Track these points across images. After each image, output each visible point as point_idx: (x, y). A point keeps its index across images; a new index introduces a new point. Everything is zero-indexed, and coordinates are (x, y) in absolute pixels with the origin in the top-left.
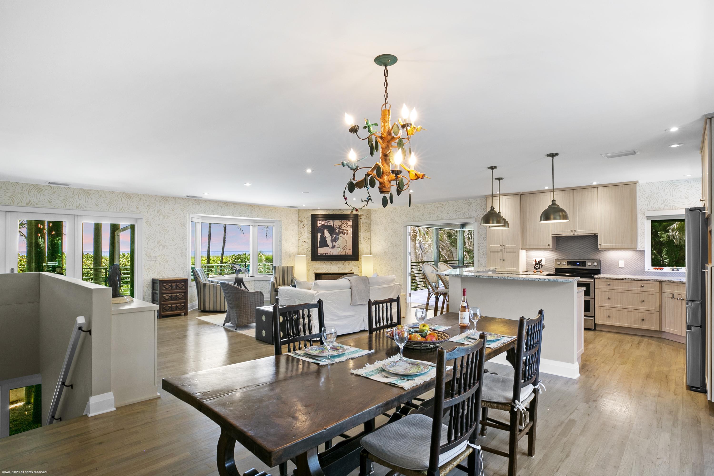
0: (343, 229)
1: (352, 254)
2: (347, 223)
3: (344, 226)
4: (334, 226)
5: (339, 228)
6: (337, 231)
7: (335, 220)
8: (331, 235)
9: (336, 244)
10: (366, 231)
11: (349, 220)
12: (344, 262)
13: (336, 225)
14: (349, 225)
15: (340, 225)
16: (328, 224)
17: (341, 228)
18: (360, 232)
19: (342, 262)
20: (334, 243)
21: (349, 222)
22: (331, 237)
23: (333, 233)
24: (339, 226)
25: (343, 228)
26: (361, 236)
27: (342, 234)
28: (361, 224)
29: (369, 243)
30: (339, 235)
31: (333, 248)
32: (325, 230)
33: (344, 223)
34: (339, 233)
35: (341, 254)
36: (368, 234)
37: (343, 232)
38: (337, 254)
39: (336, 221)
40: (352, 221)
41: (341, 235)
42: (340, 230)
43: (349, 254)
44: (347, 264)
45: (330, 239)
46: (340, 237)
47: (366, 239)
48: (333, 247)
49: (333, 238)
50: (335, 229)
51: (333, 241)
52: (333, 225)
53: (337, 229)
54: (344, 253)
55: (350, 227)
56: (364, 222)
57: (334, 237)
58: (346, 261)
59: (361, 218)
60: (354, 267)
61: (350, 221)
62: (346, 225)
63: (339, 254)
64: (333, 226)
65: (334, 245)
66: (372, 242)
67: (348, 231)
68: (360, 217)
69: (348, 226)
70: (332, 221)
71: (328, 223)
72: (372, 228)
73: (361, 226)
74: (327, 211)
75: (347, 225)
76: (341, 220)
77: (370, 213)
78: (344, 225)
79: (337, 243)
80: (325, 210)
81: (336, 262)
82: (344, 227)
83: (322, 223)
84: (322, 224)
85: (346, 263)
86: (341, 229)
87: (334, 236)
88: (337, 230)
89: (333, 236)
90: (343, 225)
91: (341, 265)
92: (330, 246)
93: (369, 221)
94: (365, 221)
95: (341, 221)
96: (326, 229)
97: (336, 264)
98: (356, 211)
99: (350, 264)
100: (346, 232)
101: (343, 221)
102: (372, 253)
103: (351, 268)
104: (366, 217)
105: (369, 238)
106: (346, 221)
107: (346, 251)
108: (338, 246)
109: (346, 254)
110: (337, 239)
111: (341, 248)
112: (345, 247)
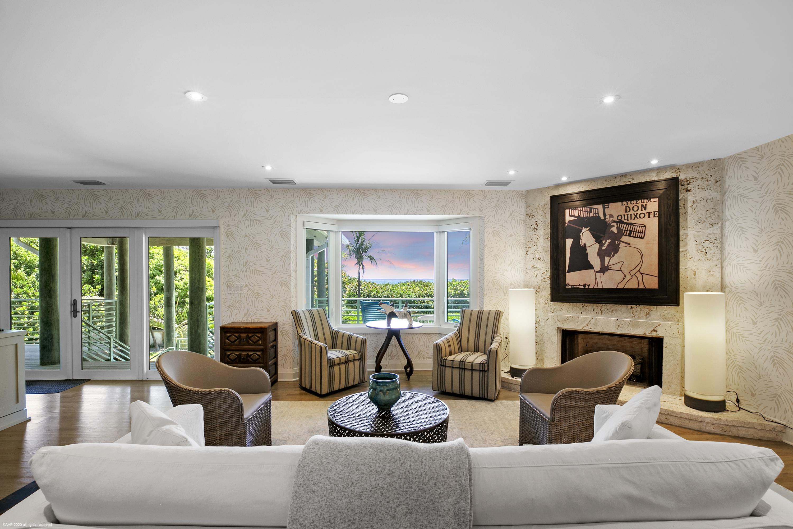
0: (632, 224)
1: (656, 287)
2: (642, 206)
3: (636, 216)
4: (607, 217)
5: (621, 222)
6: (614, 230)
7: (609, 202)
8: (598, 240)
9: (611, 263)
10: (707, 224)
11: (649, 198)
12: (634, 306)
13: (611, 216)
14: (648, 210)
15: (622, 212)
16: (592, 215)
17: (626, 221)
18: (685, 228)
19: (629, 306)
20: (607, 259)
21: (648, 203)
22: (598, 245)
23: (604, 235)
24: (620, 218)
25: (630, 221)
26: (688, 238)
27: (630, 235)
28: (689, 204)
29: (718, 256)
30: (619, 240)
31: (604, 273)
32: (584, 230)
33: (636, 208)
34: (621, 233)
35: (625, 288)
36: (715, 230)
37: (631, 231)
38: (615, 287)
39: (611, 204)
40: (657, 199)
41: (624, 238)
42: (624, 227)
43: (647, 287)
44: (643, 314)
45: (597, 249)
46: (622, 245)
47: (706, 244)
48: (604, 269)
49: (604, 248)
50: (609, 224)
51: (601, 254)
52: (605, 215)
53: (614, 224)
54: (633, 285)
55: (652, 216)
56: (698, 198)
57: (606, 245)
58: (641, 306)
59: (689, 187)
60: (662, 323)
61: (652, 200)
62: (639, 212)
63: (620, 287)
64: (602, 218)
65: (606, 264)
66: (726, 252)
67: (645, 226)
68: (686, 186)
69: (647, 215)
70: (600, 207)
71: (591, 212)
72: (728, 213)
73: (690, 210)
74: (589, 183)
75: (644, 211)
76: (626, 200)
77: (723, 169)
78: (635, 213)
79: (614, 260)
80: (585, 183)
81: (611, 305)
82: (633, 216)
83: (577, 213)
84: (577, 215)
85: (641, 310)
86: (625, 223)
87: (607, 243)
88: (614, 226)
89: (604, 242)
90: (632, 212)
91: (625, 315)
92: (597, 266)
93: (717, 195)
94: (704, 194)
95: (625, 203)
96: (586, 228)
97: (612, 312)
98: (673, 171)
99: (652, 313)
100: (639, 229)
101: (632, 202)
102: (728, 285)
103: (653, 323)
104: (707, 183)
105: (716, 242)
106: (640, 201)
107: (640, 278)
108: (617, 267)
109: (641, 287)
110: (614, 249)
111: (626, 272)
112: (638, 268)
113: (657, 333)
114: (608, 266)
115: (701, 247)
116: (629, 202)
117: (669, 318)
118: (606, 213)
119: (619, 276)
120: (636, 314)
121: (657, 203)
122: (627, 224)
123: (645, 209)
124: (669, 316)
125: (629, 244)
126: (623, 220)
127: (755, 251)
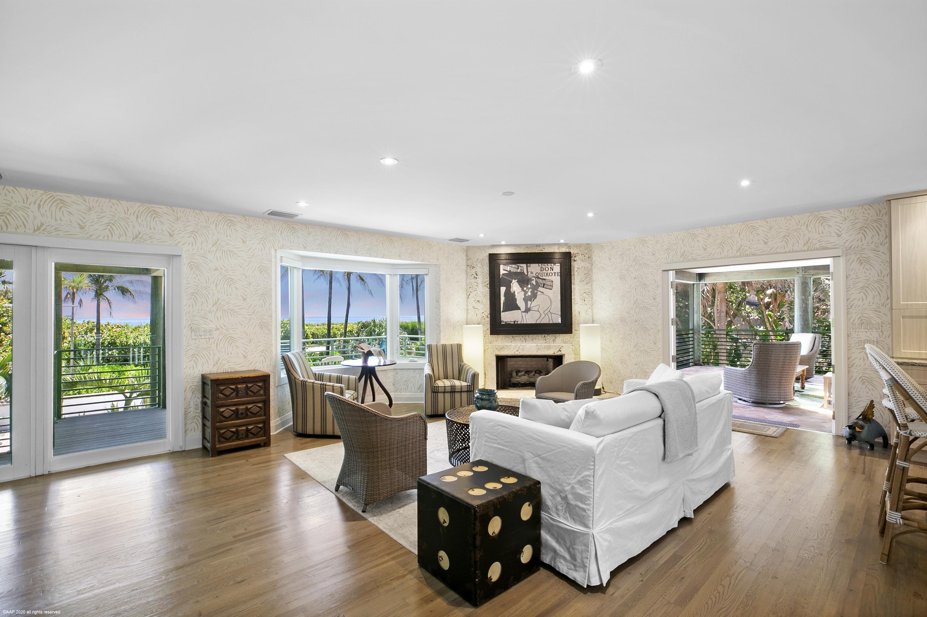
0: (545, 279)
1: (560, 322)
2: (551, 268)
3: (547, 274)
4: (529, 273)
6: (534, 282)
7: (530, 263)
9: (532, 306)
10: (585, 282)
11: (555, 264)
12: (546, 335)
13: (532, 273)
14: (554, 271)
15: (539, 271)
16: (519, 271)
17: (541, 277)
18: (574, 285)
19: (543, 335)
20: (529, 303)
21: (554, 266)
22: (523, 293)
23: (528, 285)
25: (544, 277)
26: (576, 290)
27: (543, 287)
28: (576, 269)
29: (590, 302)
30: (537, 290)
31: (527, 313)
32: (514, 281)
33: (547, 269)
34: (538, 285)
36: (589, 287)
37: (544, 284)
38: (535, 323)
39: (531, 265)
40: (559, 264)
41: (540, 289)
42: (540, 281)
44: (552, 340)
45: (523, 295)
46: (539, 293)
47: (585, 295)
48: (527, 310)
49: (527, 295)
50: (531, 278)
51: (526, 299)
52: (527, 272)
53: (534, 278)
55: (556, 275)
56: (580, 266)
58: (550, 335)
59: (576, 259)
60: (564, 345)
61: (557, 265)
62: (549, 272)
63: (538, 322)
64: (526, 274)
65: (529, 307)
66: (594, 300)
67: (552, 281)
68: (574, 258)
69: (554, 274)
70: (524, 266)
71: (518, 268)
72: (594, 277)
73: (576, 273)
75: (552, 272)
76: (541, 263)
77: (591, 250)
78: (547, 272)
79: (534, 303)
80: (512, 247)
81: (531, 335)
82: (545, 274)
83: (508, 268)
84: (508, 270)
85: (550, 337)
87: (529, 292)
88: (533, 280)
89: (527, 290)
90: (544, 271)
91: (540, 341)
92: (523, 308)
93: (589, 266)
94: (583, 264)
95: (540, 265)
96: (515, 279)
97: (532, 340)
98: (567, 247)
99: (557, 339)
100: (549, 283)
101: (545, 265)
102: (596, 320)
103: (559, 346)
104: (584, 257)
105: (589, 294)
106: (549, 264)
107: (550, 316)
108: (536, 309)
109: (551, 322)
110: (534, 296)
111: (542, 312)
112: (549, 309)
113: (561, 352)
114: (530, 308)
115: (582, 297)
116: (543, 265)
117: (566, 342)
118: (529, 271)
119: (537, 315)
120: (547, 340)
121: (559, 267)
122: (542, 279)
123: (553, 270)
124: (567, 340)
125: (543, 293)
126: (539, 276)
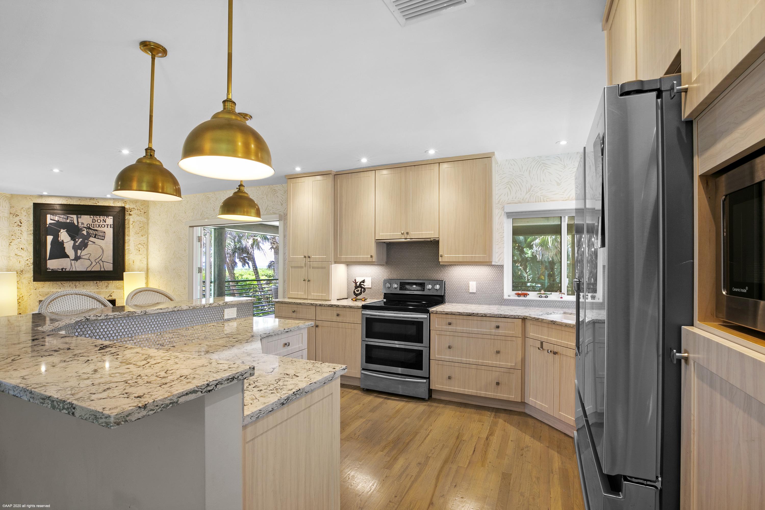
0: (96, 230)
1: (111, 269)
2: (103, 220)
3: (99, 226)
4: (80, 224)
5: (89, 228)
6: (85, 233)
7: (81, 214)
8: (73, 238)
9: (82, 254)
10: (140, 235)
11: (107, 216)
12: (98, 282)
13: (82, 224)
14: (107, 223)
15: (90, 222)
16: (68, 221)
17: (93, 228)
18: (129, 236)
19: (95, 282)
20: (79, 252)
21: (107, 219)
22: (73, 242)
23: (78, 235)
24: (88, 225)
25: (95, 228)
26: (130, 242)
27: (95, 237)
28: (131, 222)
29: (145, 253)
30: (88, 240)
31: (77, 260)
32: (62, 231)
33: (99, 221)
34: (89, 235)
35: (92, 270)
36: (144, 238)
37: (96, 235)
38: (85, 270)
39: (82, 216)
40: (112, 217)
41: (91, 239)
42: (91, 232)
43: (106, 270)
44: (104, 286)
45: (72, 245)
46: (90, 243)
47: (140, 246)
48: (77, 258)
49: (77, 244)
50: (81, 229)
51: (75, 248)
52: (78, 223)
53: (85, 229)
54: (97, 268)
55: (109, 227)
56: (136, 220)
57: (78, 242)
58: (103, 282)
59: (131, 213)
60: (115, 291)
61: (110, 217)
62: (101, 223)
63: (89, 269)
64: (76, 224)
65: (79, 255)
66: (149, 251)
67: (105, 232)
68: (129, 212)
69: (106, 226)
70: (75, 217)
71: (67, 219)
72: (150, 231)
73: (131, 226)
74: (67, 199)
75: (104, 223)
76: (93, 215)
77: (148, 206)
78: (99, 224)
79: (84, 252)
80: (64, 198)
81: (83, 282)
82: (97, 226)
83: (56, 218)
84: (56, 219)
85: (103, 284)
86: (92, 229)
87: (79, 241)
88: (84, 230)
89: (77, 240)
90: (96, 223)
91: (92, 288)
92: (72, 256)
93: (145, 220)
94: (138, 218)
95: (92, 216)
96: (63, 229)
97: (83, 286)
98: (123, 202)
99: (109, 285)
100: (101, 234)
101: (97, 217)
102: (150, 268)
103: (109, 291)
104: (140, 212)
105: (144, 245)
106: (102, 217)
107: (102, 264)
108: (86, 257)
109: (102, 269)
110: (84, 245)
111: (93, 260)
112: (100, 258)
113: (112, 297)
114: (80, 256)
115: (137, 247)
116: (95, 217)
117: (120, 288)
118: (79, 221)
119: (88, 263)
120: (100, 286)
121: (112, 219)
122: (93, 230)
123: (105, 222)
124: (120, 286)
125: (95, 243)
126: (91, 227)
127: (159, 251)
